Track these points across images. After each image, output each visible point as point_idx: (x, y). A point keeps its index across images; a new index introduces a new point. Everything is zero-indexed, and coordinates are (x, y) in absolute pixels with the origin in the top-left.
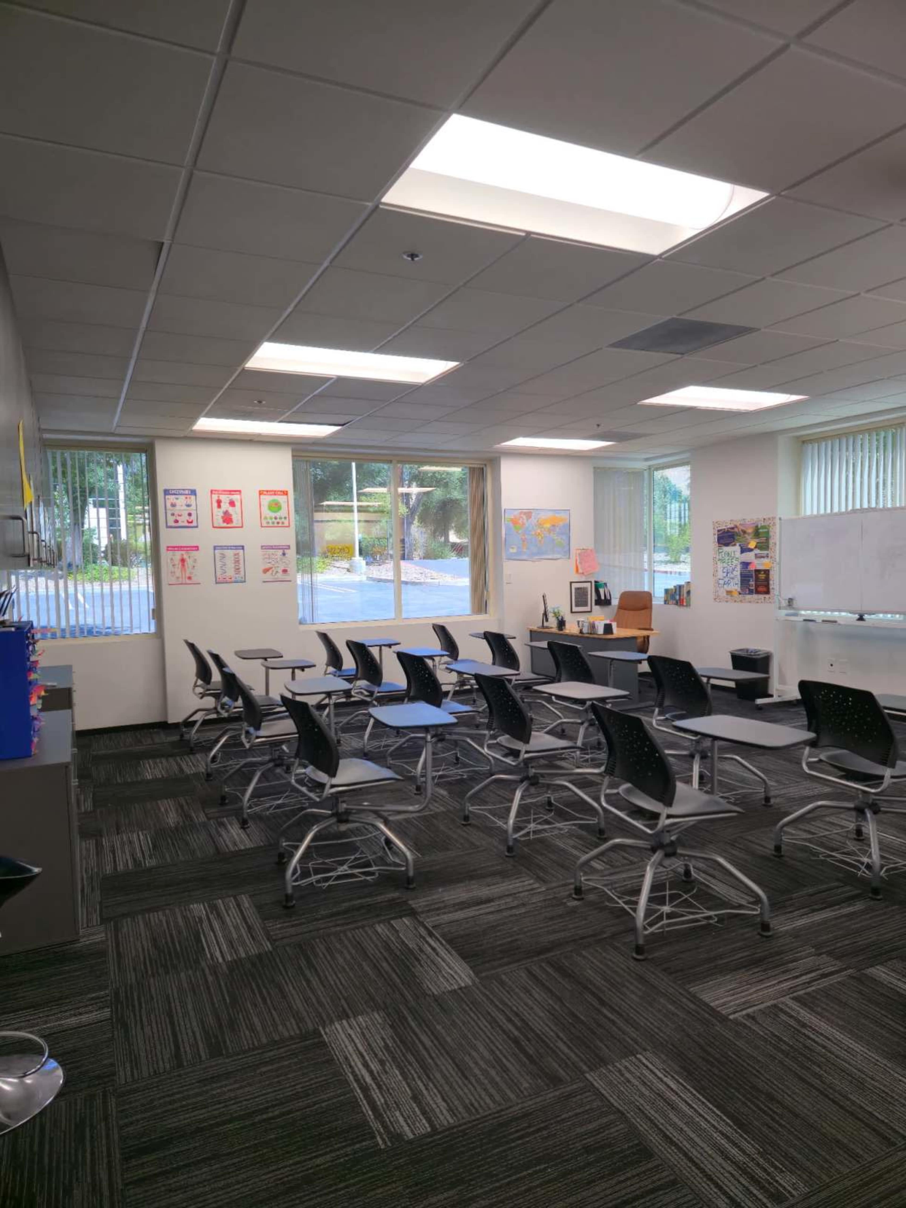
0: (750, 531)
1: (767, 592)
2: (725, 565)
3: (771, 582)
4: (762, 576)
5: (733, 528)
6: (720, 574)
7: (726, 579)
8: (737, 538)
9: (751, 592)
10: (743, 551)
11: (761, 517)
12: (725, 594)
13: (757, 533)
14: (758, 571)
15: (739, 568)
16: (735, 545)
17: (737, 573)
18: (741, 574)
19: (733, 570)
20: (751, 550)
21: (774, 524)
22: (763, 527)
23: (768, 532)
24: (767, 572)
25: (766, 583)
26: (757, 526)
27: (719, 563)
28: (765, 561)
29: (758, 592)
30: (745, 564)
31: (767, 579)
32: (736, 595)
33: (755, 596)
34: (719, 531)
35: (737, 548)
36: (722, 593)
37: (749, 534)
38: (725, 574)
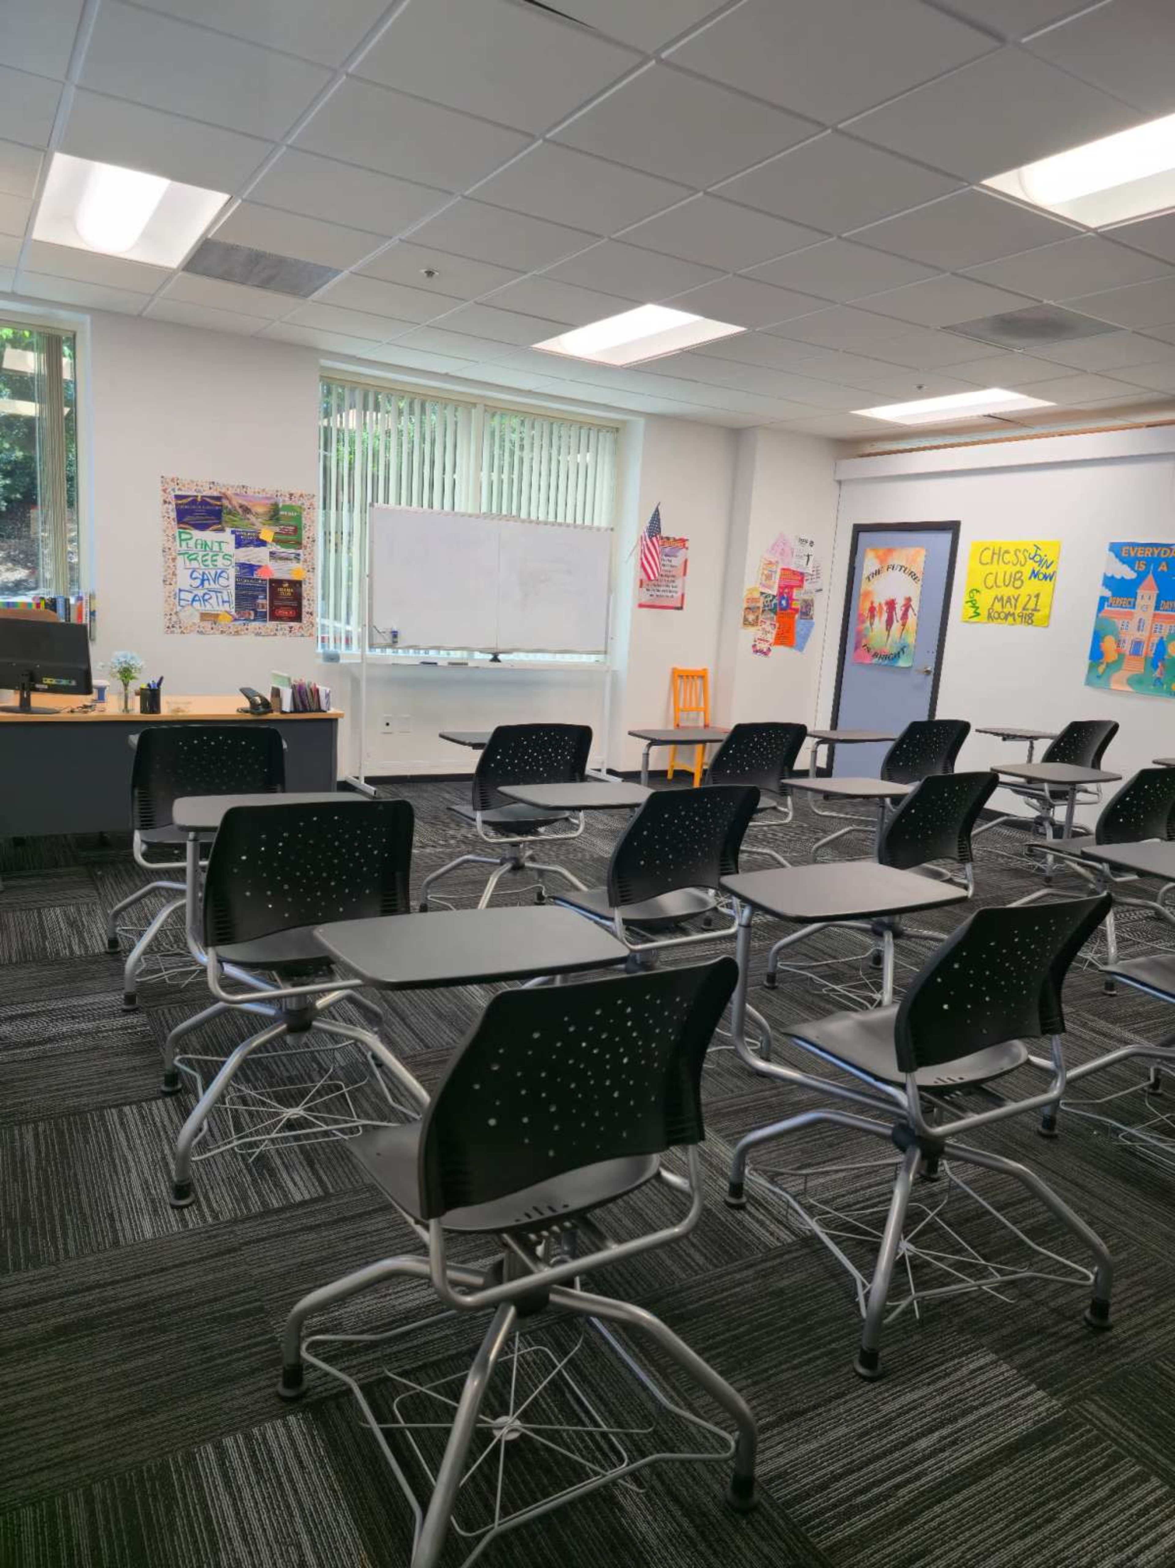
0: (260, 510)
1: (298, 618)
2: (195, 564)
3: (305, 602)
4: (286, 591)
5: (218, 499)
6: (183, 580)
7: (201, 593)
8: (225, 517)
9: (260, 617)
10: (239, 544)
11: (285, 489)
12: (197, 620)
13: (274, 515)
14: (276, 583)
15: (232, 572)
16: (222, 530)
17: (229, 582)
18: (237, 587)
19: (218, 576)
20: (263, 543)
21: (311, 507)
22: (290, 508)
23: (299, 517)
24: (296, 585)
25: (295, 604)
26: (276, 505)
27: (180, 560)
28: (294, 565)
29: (274, 617)
30: (247, 569)
31: (298, 598)
32: (225, 621)
33: (271, 625)
34: (178, 497)
35: (228, 537)
36: (191, 615)
37: (257, 515)
38: (198, 582)
